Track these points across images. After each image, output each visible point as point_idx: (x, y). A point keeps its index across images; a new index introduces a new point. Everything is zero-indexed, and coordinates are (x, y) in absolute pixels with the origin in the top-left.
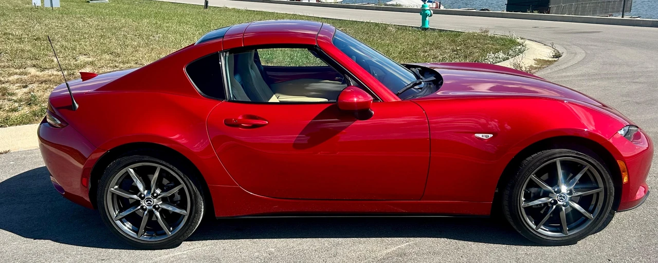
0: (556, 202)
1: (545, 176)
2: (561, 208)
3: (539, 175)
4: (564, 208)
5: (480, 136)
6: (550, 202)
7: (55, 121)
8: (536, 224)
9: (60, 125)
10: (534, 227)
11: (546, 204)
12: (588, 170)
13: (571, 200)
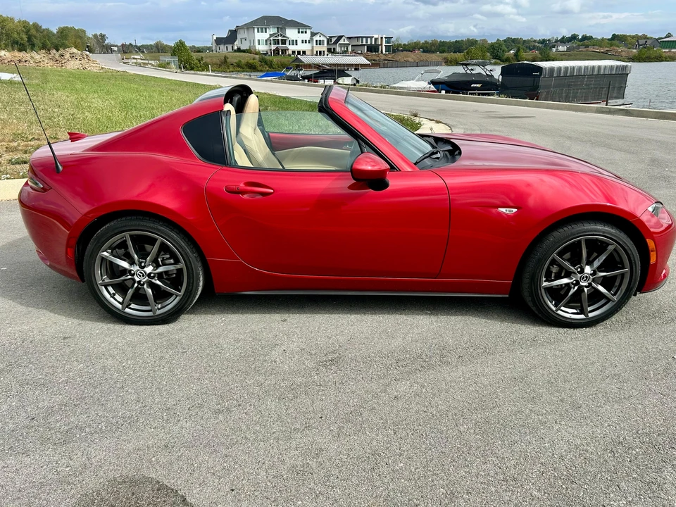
0: (578, 283)
1: (568, 255)
2: (583, 290)
3: (561, 254)
4: (586, 289)
5: (503, 210)
6: (572, 283)
7: (37, 184)
8: (556, 305)
9: (42, 188)
10: (554, 309)
11: (567, 285)
12: (615, 250)
13: (593, 280)
